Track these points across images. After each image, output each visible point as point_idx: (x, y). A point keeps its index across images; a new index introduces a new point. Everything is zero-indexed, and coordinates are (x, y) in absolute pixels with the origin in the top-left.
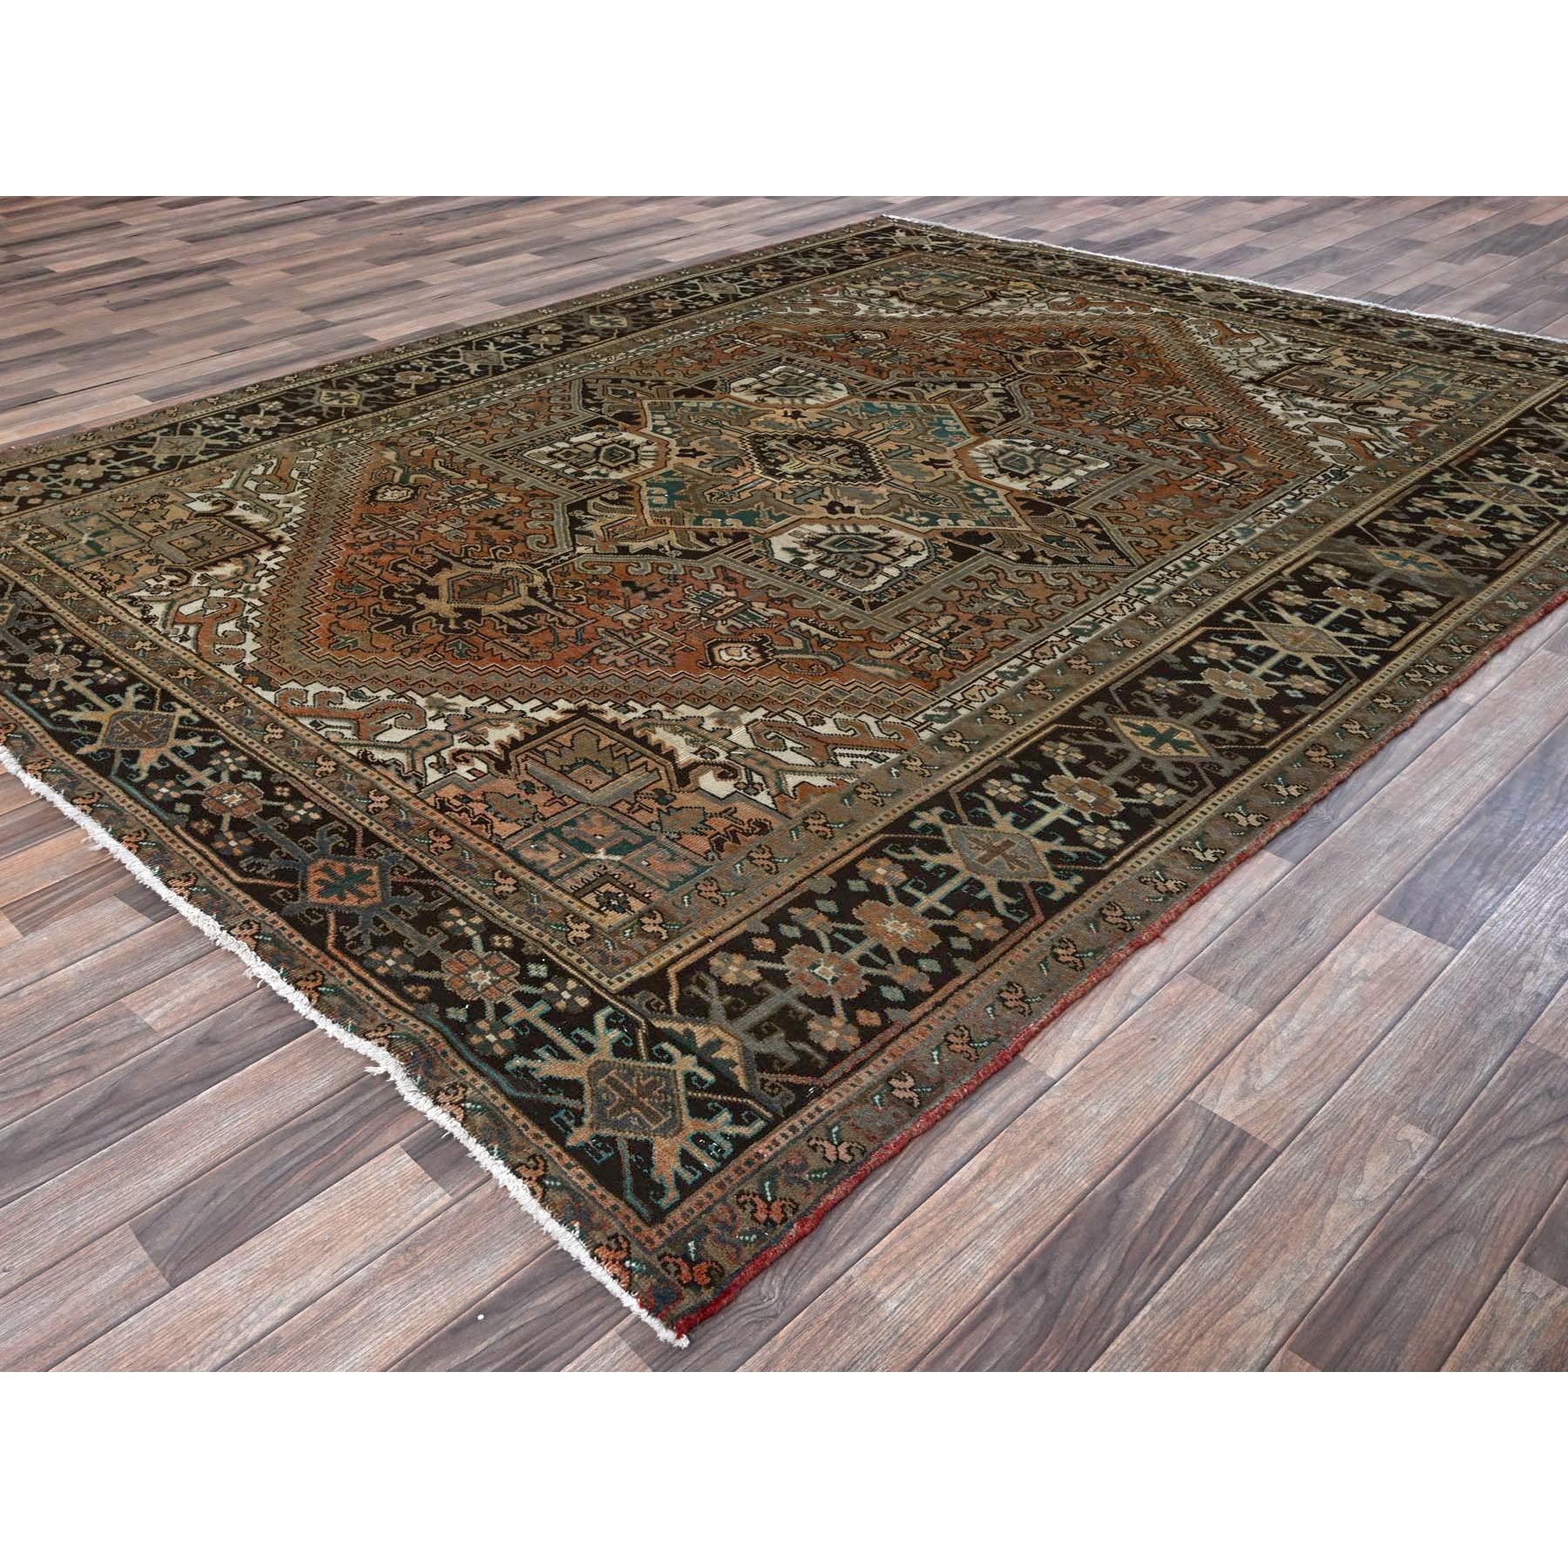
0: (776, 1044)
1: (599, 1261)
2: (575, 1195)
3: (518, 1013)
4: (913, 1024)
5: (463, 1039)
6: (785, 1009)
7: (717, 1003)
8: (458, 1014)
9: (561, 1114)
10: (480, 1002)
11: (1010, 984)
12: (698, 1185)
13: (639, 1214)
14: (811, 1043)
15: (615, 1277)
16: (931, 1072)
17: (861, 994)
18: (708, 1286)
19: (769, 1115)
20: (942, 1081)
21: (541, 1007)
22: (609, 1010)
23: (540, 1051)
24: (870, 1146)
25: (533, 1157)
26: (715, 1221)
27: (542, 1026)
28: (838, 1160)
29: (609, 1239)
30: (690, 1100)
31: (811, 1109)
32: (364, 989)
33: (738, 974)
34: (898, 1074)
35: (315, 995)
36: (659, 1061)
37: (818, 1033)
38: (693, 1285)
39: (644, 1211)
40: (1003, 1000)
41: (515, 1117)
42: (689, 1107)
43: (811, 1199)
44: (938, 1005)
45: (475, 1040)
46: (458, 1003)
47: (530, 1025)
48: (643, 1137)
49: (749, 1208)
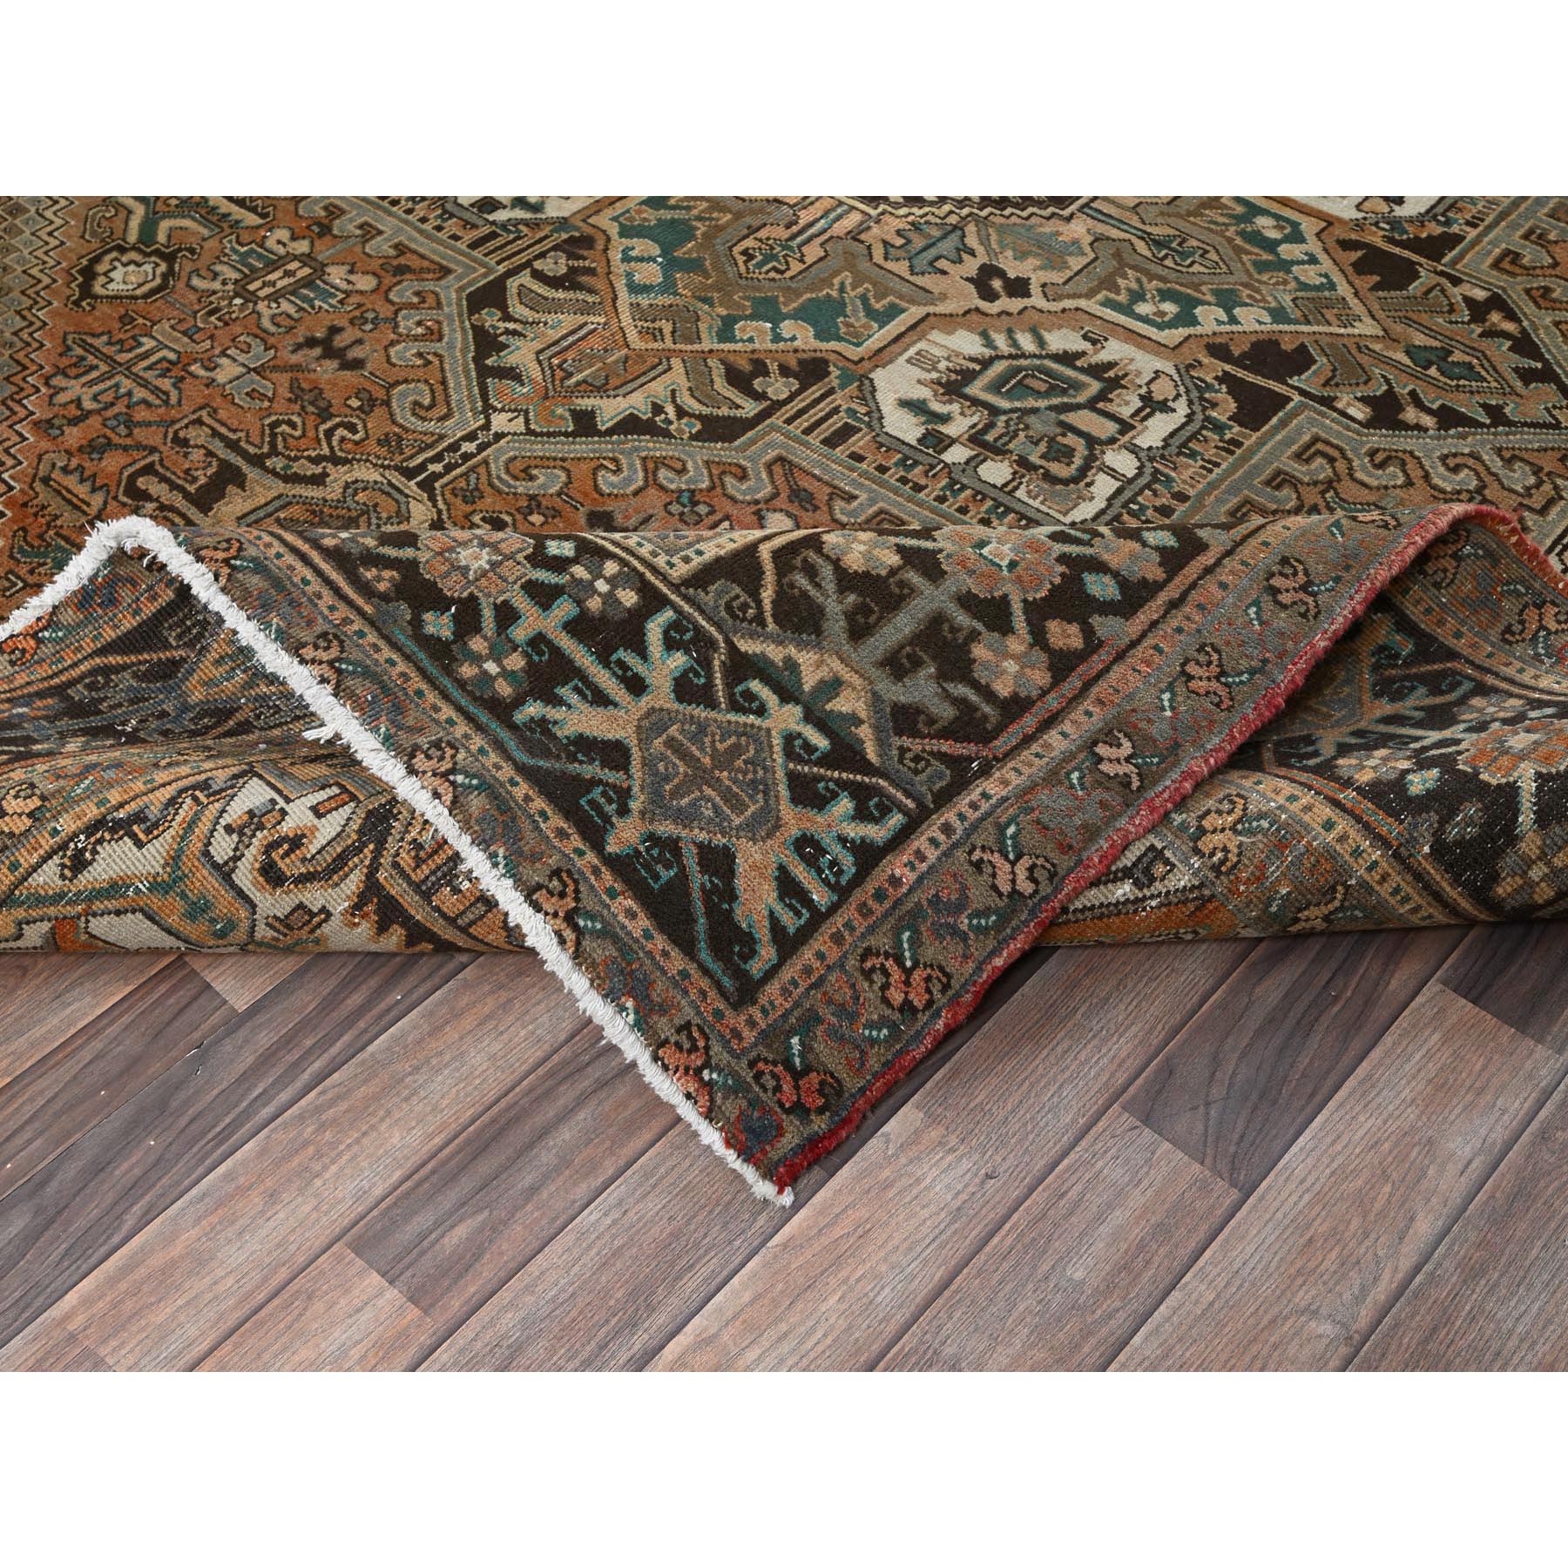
0: (922, 688)
1: (665, 1068)
2: (624, 946)
3: (531, 622)
4: (1133, 644)
5: (449, 671)
6: (937, 620)
7: (835, 606)
8: (439, 625)
9: (596, 793)
10: (473, 598)
11: (1285, 561)
12: (805, 934)
13: (718, 985)
14: (975, 685)
15: (688, 1096)
16: (1159, 731)
17: (1054, 590)
18: (821, 1111)
19: (910, 804)
20: (1176, 746)
21: (564, 609)
22: (668, 615)
23: (564, 691)
24: (1064, 862)
25: (556, 873)
26: (830, 1002)
27: (566, 643)
28: (1015, 893)
29: (678, 1031)
30: (792, 777)
31: (975, 795)
32: (298, 565)
33: (867, 556)
34: (1108, 735)
35: (225, 571)
36: (745, 711)
37: (986, 665)
38: (799, 1110)
39: (727, 982)
40: (1274, 591)
41: (527, 798)
42: (791, 788)
43: (971, 965)
44: (1174, 605)
45: (467, 671)
46: (439, 602)
47: (549, 643)
48: (719, 840)
49: (878, 979)
